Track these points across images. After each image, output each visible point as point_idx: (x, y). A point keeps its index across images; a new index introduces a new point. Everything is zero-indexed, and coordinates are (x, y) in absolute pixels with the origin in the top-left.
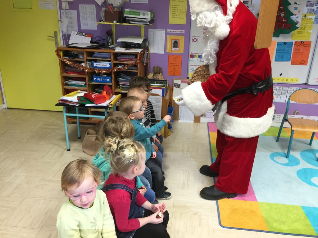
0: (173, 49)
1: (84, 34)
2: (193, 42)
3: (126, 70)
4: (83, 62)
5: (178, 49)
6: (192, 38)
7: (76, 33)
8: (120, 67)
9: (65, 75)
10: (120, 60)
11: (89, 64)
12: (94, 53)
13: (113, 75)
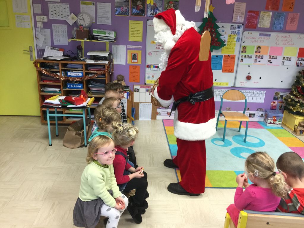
0: (133, 61)
1: (56, 48)
2: (149, 55)
3: (96, 78)
4: (58, 72)
5: (136, 61)
6: (147, 52)
7: (50, 48)
8: (90, 76)
9: (42, 83)
10: (90, 70)
11: (63, 73)
12: (68, 65)
13: (85, 83)
